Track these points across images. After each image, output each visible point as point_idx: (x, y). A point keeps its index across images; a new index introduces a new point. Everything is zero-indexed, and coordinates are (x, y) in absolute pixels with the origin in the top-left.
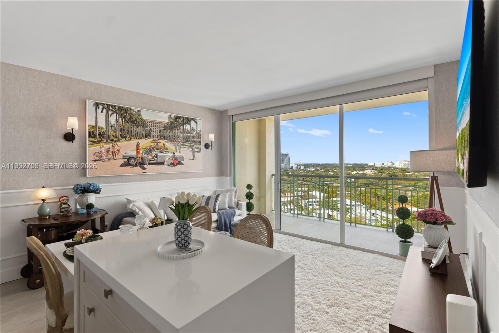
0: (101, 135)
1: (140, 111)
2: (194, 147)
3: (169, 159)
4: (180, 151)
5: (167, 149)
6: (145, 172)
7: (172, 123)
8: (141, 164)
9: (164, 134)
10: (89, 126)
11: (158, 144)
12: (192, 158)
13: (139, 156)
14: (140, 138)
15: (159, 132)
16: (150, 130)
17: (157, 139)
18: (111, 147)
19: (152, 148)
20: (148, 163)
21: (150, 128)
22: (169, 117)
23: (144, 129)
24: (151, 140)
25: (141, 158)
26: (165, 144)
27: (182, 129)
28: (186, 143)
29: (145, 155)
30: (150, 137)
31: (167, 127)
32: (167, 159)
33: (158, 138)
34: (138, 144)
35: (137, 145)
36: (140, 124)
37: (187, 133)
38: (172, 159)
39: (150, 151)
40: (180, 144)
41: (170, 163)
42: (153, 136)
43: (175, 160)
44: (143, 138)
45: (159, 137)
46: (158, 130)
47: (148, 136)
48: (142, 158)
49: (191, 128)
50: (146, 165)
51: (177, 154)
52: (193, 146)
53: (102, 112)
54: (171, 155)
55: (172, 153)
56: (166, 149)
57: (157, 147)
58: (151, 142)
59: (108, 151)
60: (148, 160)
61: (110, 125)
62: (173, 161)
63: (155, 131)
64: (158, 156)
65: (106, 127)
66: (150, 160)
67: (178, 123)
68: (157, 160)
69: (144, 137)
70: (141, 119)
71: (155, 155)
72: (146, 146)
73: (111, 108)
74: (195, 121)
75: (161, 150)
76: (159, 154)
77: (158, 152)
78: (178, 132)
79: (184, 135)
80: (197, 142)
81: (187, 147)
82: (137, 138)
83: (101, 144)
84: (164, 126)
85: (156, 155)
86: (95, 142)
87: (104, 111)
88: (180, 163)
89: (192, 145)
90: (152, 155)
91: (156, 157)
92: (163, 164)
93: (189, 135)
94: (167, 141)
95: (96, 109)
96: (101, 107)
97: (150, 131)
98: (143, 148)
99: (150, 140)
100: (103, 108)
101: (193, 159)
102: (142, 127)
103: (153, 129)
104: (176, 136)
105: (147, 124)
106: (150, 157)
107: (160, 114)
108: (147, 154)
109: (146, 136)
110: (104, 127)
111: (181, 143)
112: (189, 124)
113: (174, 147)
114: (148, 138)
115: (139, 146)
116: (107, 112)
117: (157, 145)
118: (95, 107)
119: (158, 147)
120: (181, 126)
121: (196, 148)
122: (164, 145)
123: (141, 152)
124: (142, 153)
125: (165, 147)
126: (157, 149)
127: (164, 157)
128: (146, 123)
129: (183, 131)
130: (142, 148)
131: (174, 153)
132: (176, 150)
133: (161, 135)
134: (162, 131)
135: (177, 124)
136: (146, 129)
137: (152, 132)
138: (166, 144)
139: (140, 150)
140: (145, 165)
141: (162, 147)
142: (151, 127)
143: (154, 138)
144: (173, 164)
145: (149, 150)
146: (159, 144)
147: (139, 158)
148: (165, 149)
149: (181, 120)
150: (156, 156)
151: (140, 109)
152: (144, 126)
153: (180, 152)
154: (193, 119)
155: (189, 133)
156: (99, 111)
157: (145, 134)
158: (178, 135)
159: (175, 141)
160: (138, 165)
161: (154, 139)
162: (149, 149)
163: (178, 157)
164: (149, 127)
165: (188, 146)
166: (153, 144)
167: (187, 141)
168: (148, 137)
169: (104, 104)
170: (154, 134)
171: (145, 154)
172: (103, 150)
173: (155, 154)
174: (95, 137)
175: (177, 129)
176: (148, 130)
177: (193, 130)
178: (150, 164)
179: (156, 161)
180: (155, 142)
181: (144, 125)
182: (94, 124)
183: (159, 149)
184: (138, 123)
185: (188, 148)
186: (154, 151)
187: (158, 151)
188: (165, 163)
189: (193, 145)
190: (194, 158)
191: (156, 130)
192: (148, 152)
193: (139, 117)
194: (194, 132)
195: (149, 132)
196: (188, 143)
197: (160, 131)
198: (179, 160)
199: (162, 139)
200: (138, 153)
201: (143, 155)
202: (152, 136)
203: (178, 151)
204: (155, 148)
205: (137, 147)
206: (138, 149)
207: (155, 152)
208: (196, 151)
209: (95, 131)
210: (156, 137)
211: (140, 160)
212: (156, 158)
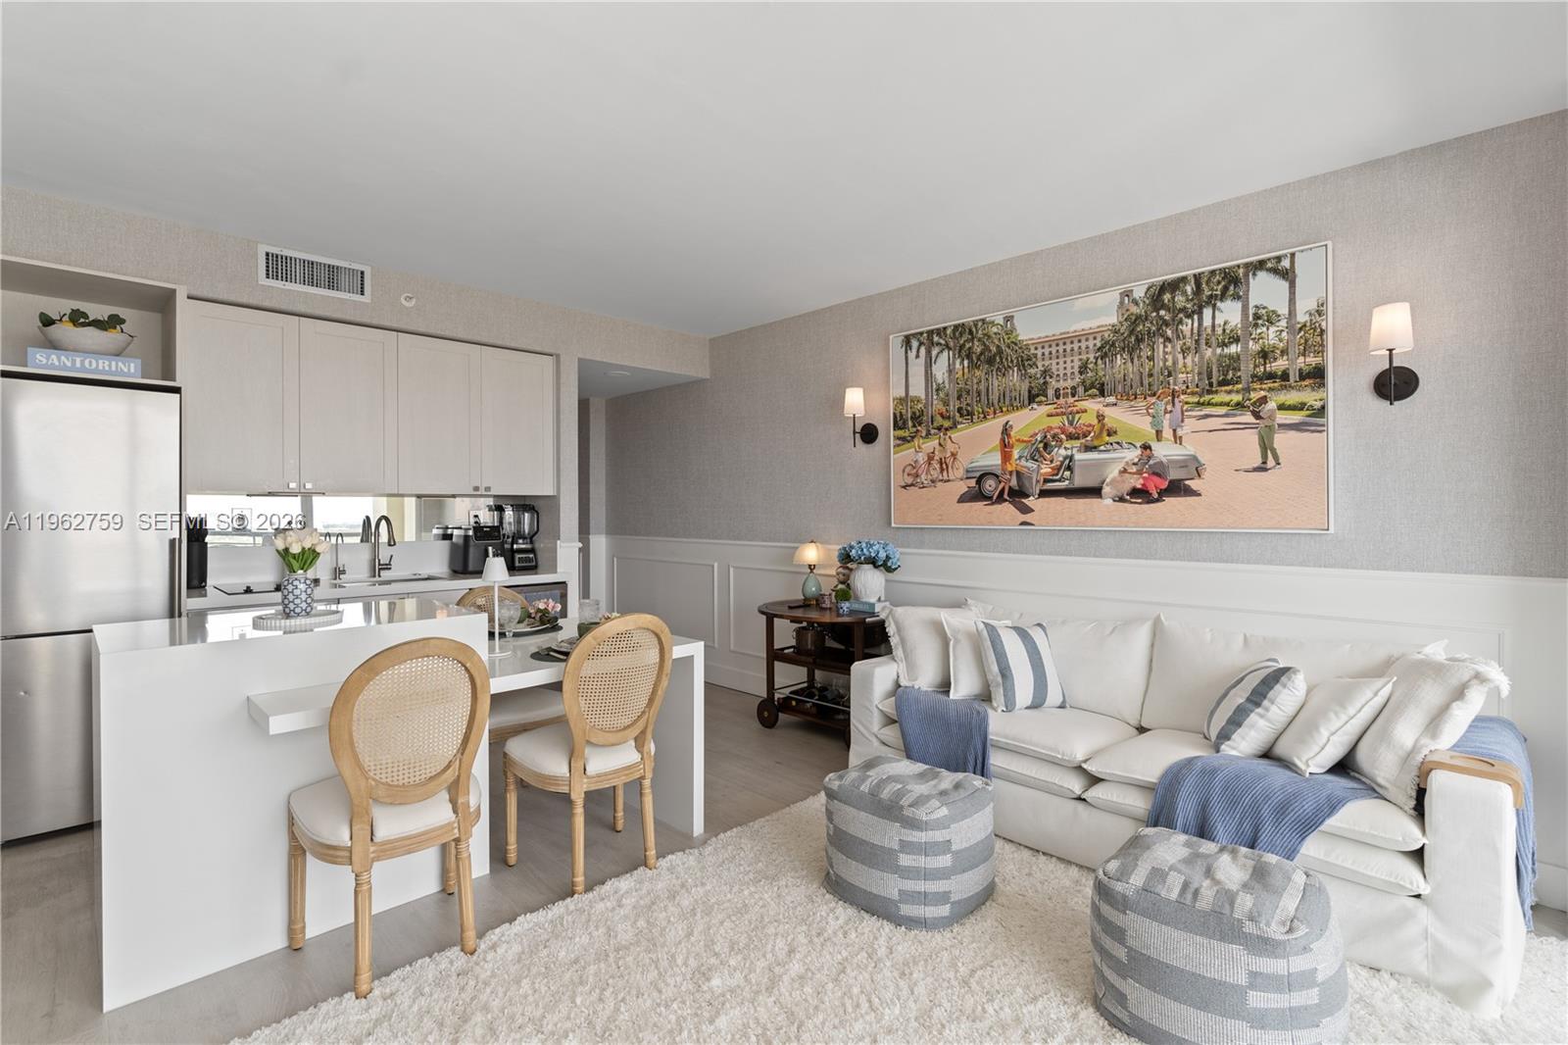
0: (917, 419)
1: (1012, 317)
2: (1272, 405)
3: (1125, 471)
4: (1180, 432)
5: (1115, 432)
6: (1028, 521)
7: (1138, 319)
8: (1017, 495)
9: (1101, 373)
10: (894, 400)
11: (1073, 418)
12: (1258, 462)
13: (1010, 469)
14: (1013, 408)
15: (1081, 373)
16: (1046, 372)
17: (1071, 400)
18: (937, 447)
19: (1054, 437)
20: (1038, 492)
21: (1043, 366)
22: (1122, 303)
23: (1024, 376)
24: (1050, 408)
25: (1014, 474)
26: (1106, 414)
27: (1188, 334)
28: (1216, 392)
29: (1031, 464)
30: (1044, 399)
31: (1113, 345)
32: (1113, 473)
33: (1073, 395)
34: (1006, 430)
35: (1002, 433)
36: (1012, 361)
37: (1224, 345)
38: (1139, 473)
39: (1046, 446)
40: (1178, 405)
41: (1127, 487)
42: (1057, 390)
43: (1156, 479)
44: (1023, 406)
45: (1081, 390)
46: (1077, 364)
47: (1038, 395)
48: (1018, 473)
49: (1251, 311)
50: (1031, 498)
51: (1164, 451)
52: (1264, 400)
53: (917, 356)
54: (1133, 454)
55: (1138, 445)
56: (1109, 435)
57: (1071, 430)
58: (1050, 415)
59: (930, 458)
60: (1038, 481)
61: (935, 387)
62: (1144, 478)
63: (1061, 373)
64: (1077, 463)
65: (927, 395)
66: (1046, 481)
67: (1168, 310)
68: (1071, 479)
69: (1026, 402)
70: (1016, 344)
71: (1062, 463)
72: (1032, 433)
73: (936, 339)
74: (1275, 271)
75: (1089, 438)
76: (1078, 456)
77: (1075, 450)
78: (1165, 353)
79: (1202, 358)
80: (1293, 377)
81: (1223, 410)
82: (1004, 409)
83: (916, 441)
84: (1099, 345)
85: (1067, 461)
86: (903, 439)
87: (923, 350)
88: (1177, 489)
89: (1255, 396)
90: (1052, 462)
91: (1069, 468)
92: (1095, 492)
93: (1233, 349)
94: (1112, 399)
95: (906, 352)
96: (915, 344)
97: (1045, 378)
98: (1023, 441)
99: (1044, 409)
100: (921, 344)
101: (1262, 469)
102: (1019, 369)
103: (1054, 368)
104: (1156, 371)
105: (1035, 356)
106: (1046, 469)
108: (1036, 461)
109: (1032, 398)
110: (923, 397)
111: (1182, 397)
112: (1236, 297)
113: (1150, 419)
114: (1040, 403)
115: (1009, 436)
116: (929, 352)
117: (1071, 423)
118: (904, 348)
119: (1075, 428)
120: (1185, 320)
121: (1282, 407)
122: (1100, 417)
123: (1016, 454)
124: (1020, 458)
125: (1103, 425)
126: (1071, 437)
127: (1103, 463)
128: (1033, 351)
129: (1197, 341)
130: (1018, 440)
131: (1146, 447)
132: (1159, 433)
133: (1088, 382)
134: (1091, 366)
135: (1161, 318)
136: (1032, 371)
137: (1051, 377)
138: (1108, 412)
139: (1012, 447)
140: (1027, 496)
141: (1090, 429)
142: (1047, 363)
143: (1058, 398)
144: (1140, 494)
145: (1041, 445)
146: (1077, 416)
147: (1011, 473)
148: (1105, 433)
149: (1184, 293)
150: (1069, 465)
151: (1007, 312)
152: (1023, 365)
153: (1178, 439)
154: (1260, 265)
155: (1237, 340)
156: (912, 354)
157: (1030, 392)
158: (1169, 363)
159: (1154, 395)
160: (1006, 496)
161: (1062, 401)
162: (1041, 442)
163: (1170, 461)
164: (1040, 364)
165: (1228, 404)
166: (1056, 422)
167: (1223, 383)
168: (1037, 400)
169: (921, 334)
170: (1062, 384)
171: (1027, 460)
172: (922, 458)
173: (1065, 458)
174: (904, 427)
175: (1161, 340)
176: (1039, 376)
177: (1263, 317)
178: (1044, 494)
179: (1067, 482)
180: (1063, 414)
181: (1025, 361)
182: (903, 394)
183: (1078, 438)
184: (1007, 359)
185: (1226, 415)
186: (1060, 447)
187: (1077, 443)
188: (1106, 490)
189: (1263, 393)
190: (1271, 462)
191: (1069, 368)
192: (1039, 452)
193: (1009, 339)
194: (1273, 329)
195: (1042, 381)
196: (1230, 392)
197: (1083, 369)
198: (1174, 475)
199: (1093, 396)
200: (1006, 457)
201: (1023, 462)
202: (1051, 392)
203: (1167, 433)
204: (1063, 436)
205: (1003, 440)
206: (1005, 447)
207: (1065, 448)
208: (1280, 425)
209: (904, 411)
210: (1066, 395)
211: (1014, 482)
212: (1067, 473)
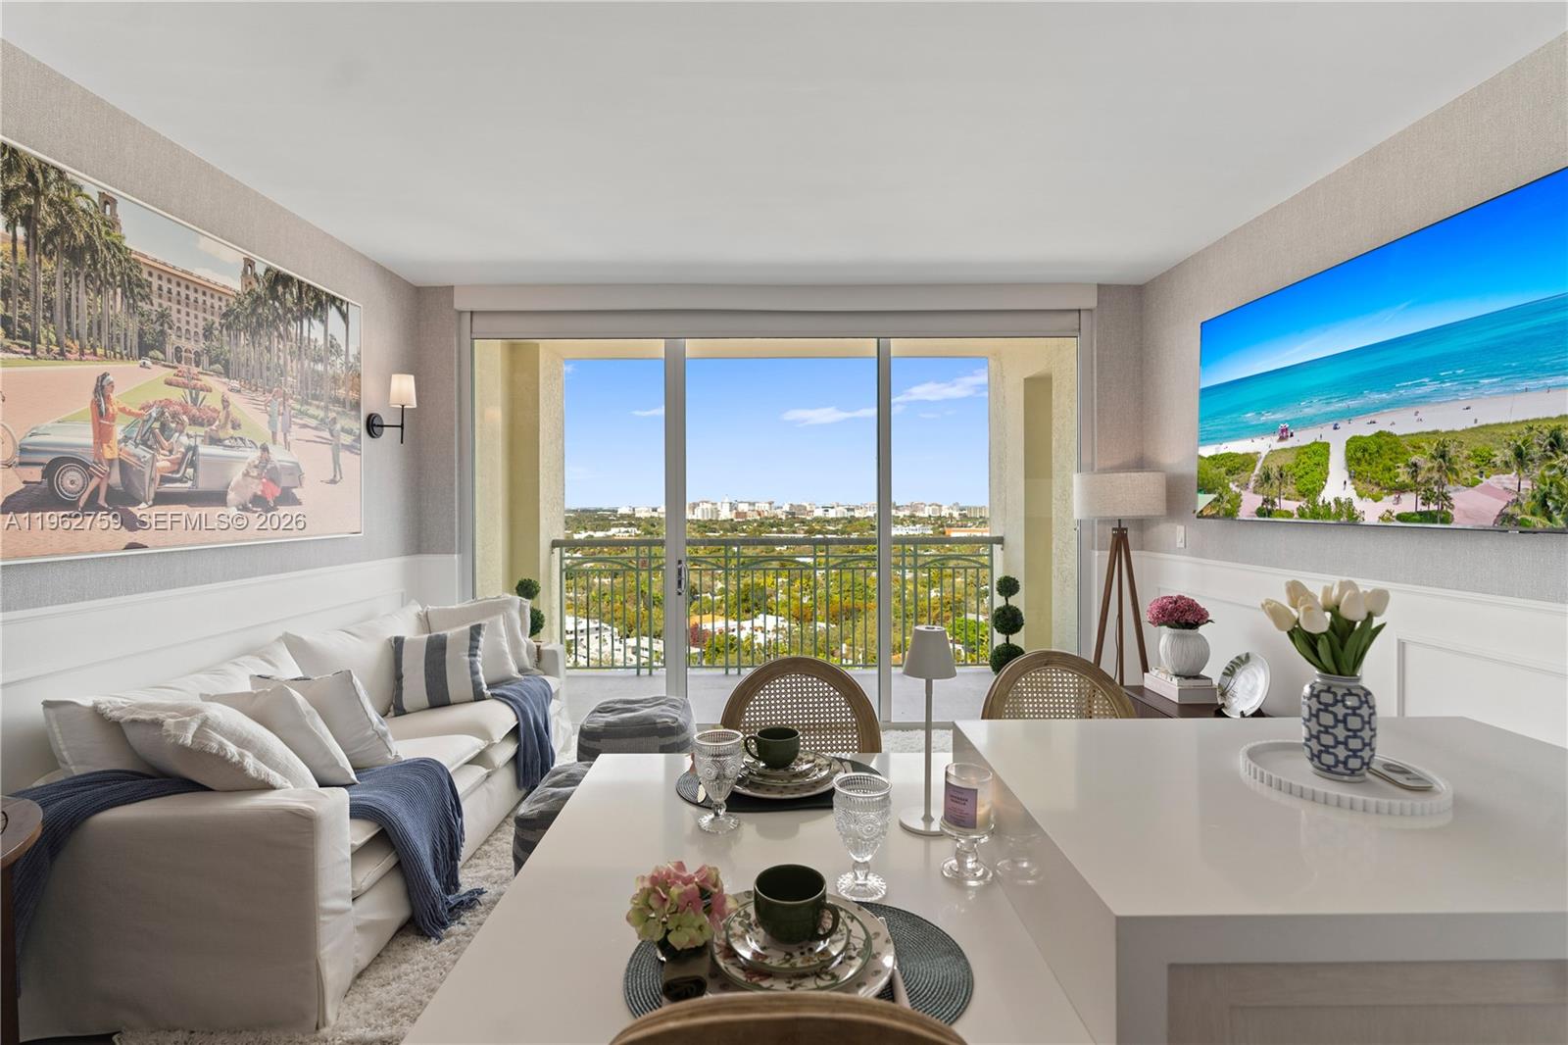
1: (115, 201)
2: (338, 427)
3: (246, 474)
4: (289, 438)
5: (239, 426)
6: (139, 542)
7: (258, 300)
8: (120, 500)
9: (226, 348)
11: (197, 395)
12: (332, 478)
13: (108, 454)
14: (112, 353)
15: (206, 337)
16: (163, 316)
17: (195, 370)
19: (174, 415)
20: (152, 496)
21: (160, 305)
22: (245, 271)
23: (132, 309)
24: (169, 373)
25: (117, 463)
26: (230, 400)
27: (294, 336)
28: (310, 404)
29: (141, 451)
30: (161, 356)
31: (237, 317)
32: (237, 476)
33: (197, 366)
34: (102, 388)
35: (96, 391)
36: (113, 275)
37: (315, 361)
38: (259, 477)
39: (163, 427)
40: (288, 409)
41: (249, 496)
42: (178, 350)
43: (272, 485)
44: (130, 357)
45: (205, 359)
46: (202, 324)
47: (152, 348)
48: (121, 462)
49: (329, 338)
50: (143, 505)
51: (279, 456)
52: (334, 421)
54: (254, 455)
55: (259, 445)
56: (233, 428)
57: (194, 411)
58: (169, 383)
60: (152, 480)
62: (264, 484)
63: (184, 327)
64: (200, 457)
66: (164, 480)
67: (281, 304)
68: (194, 479)
69: (136, 352)
70: (120, 250)
71: (185, 455)
72: (143, 402)
74: (339, 309)
75: (213, 427)
76: (203, 449)
77: (199, 440)
78: (279, 350)
79: (302, 366)
80: (348, 405)
81: (313, 423)
82: (100, 351)
84: (224, 309)
85: (190, 454)
88: (288, 498)
89: (332, 415)
90: (171, 452)
91: (192, 464)
93: (320, 367)
94: (235, 384)
97: (162, 325)
98: (130, 413)
99: (162, 373)
101: (333, 482)
102: (124, 293)
103: (174, 316)
104: (272, 365)
105: (150, 285)
106: (163, 463)
107: (208, 244)
108: (150, 447)
109: (144, 350)
111: (291, 401)
112: (322, 321)
113: (268, 417)
114: (155, 360)
115: (107, 399)
117: (195, 401)
119: (199, 410)
120: (292, 322)
121: (343, 430)
122: (225, 403)
123: (118, 432)
124: (126, 439)
125: (228, 415)
126: (194, 421)
127: (225, 464)
128: (145, 275)
129: (300, 348)
130: (123, 410)
131: (265, 449)
132: (274, 434)
133: (213, 353)
134: (216, 333)
135: (276, 309)
136: (145, 306)
137: (171, 328)
138: (233, 398)
139: (113, 418)
140: (136, 502)
141: (215, 415)
142: (166, 304)
143: (179, 362)
144: (259, 502)
145: (157, 425)
146: (202, 394)
147: (111, 462)
148: (229, 425)
149: (292, 293)
150: (191, 459)
151: (113, 191)
152: (132, 291)
153: (287, 445)
154: (333, 299)
155: (321, 360)
157: (140, 337)
158: (281, 362)
159: (270, 392)
160: (102, 502)
161: (183, 367)
162: (156, 420)
163: (283, 467)
164: (156, 301)
165: (316, 418)
166: (177, 394)
167: (315, 397)
168: (151, 353)
170: (183, 343)
171: (137, 446)
173: (189, 448)
175: (276, 334)
176: (154, 317)
177: (332, 347)
178: (162, 499)
179: (189, 484)
180: (185, 386)
181: (133, 281)
183: (202, 425)
184: (104, 266)
185: (315, 428)
186: (181, 432)
187: (201, 431)
188: (231, 496)
189: (334, 415)
190: (338, 477)
191: (192, 323)
192: (154, 434)
193: (108, 233)
194: (339, 361)
195: (158, 328)
196: (318, 407)
197: (208, 333)
199: (218, 374)
200: (102, 434)
201: (130, 447)
202: (170, 350)
203: (280, 437)
204: (185, 418)
205: (97, 405)
206: (101, 416)
207: (187, 435)
208: (343, 445)
210: (188, 361)
211: (115, 478)
212: (190, 471)
